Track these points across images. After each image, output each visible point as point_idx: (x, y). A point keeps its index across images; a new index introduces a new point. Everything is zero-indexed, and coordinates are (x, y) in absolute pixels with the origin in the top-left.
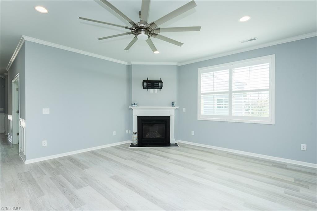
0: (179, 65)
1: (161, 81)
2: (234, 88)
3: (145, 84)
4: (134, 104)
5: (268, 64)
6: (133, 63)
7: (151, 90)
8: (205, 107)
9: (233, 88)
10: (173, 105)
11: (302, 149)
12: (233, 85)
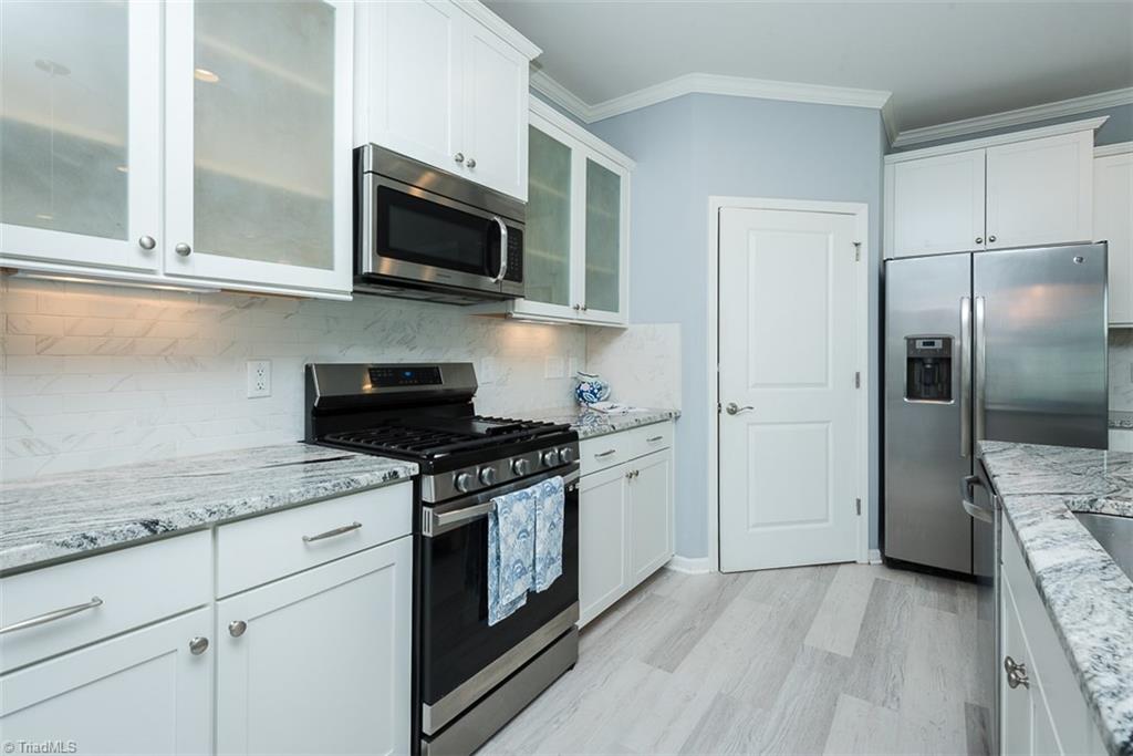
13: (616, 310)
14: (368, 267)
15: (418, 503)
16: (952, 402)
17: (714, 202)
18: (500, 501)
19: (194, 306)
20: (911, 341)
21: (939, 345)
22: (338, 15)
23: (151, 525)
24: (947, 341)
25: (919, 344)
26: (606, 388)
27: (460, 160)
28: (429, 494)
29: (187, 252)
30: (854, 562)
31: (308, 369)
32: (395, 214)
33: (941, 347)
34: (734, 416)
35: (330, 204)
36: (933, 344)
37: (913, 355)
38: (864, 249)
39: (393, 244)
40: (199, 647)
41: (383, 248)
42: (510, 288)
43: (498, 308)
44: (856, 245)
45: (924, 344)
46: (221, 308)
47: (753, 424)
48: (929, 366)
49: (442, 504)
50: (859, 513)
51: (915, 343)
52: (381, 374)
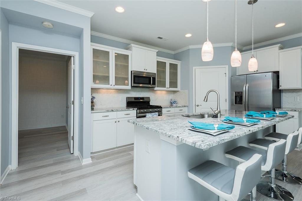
13: (177, 88)
14: (133, 85)
15: (137, 113)
17: (194, 68)
18: (147, 114)
19: (115, 90)
22: (129, 56)
23: (112, 110)
24: (242, 93)
26: (176, 101)
27: (145, 69)
28: (138, 112)
29: (114, 86)
31: (127, 98)
32: (136, 78)
34: (198, 107)
35: (128, 78)
36: (239, 93)
38: (227, 74)
39: (136, 82)
40: (116, 122)
41: (134, 83)
42: (153, 86)
43: (152, 89)
44: (225, 74)
46: (117, 91)
47: (202, 108)
49: (139, 113)
51: (236, 93)
52: (136, 98)
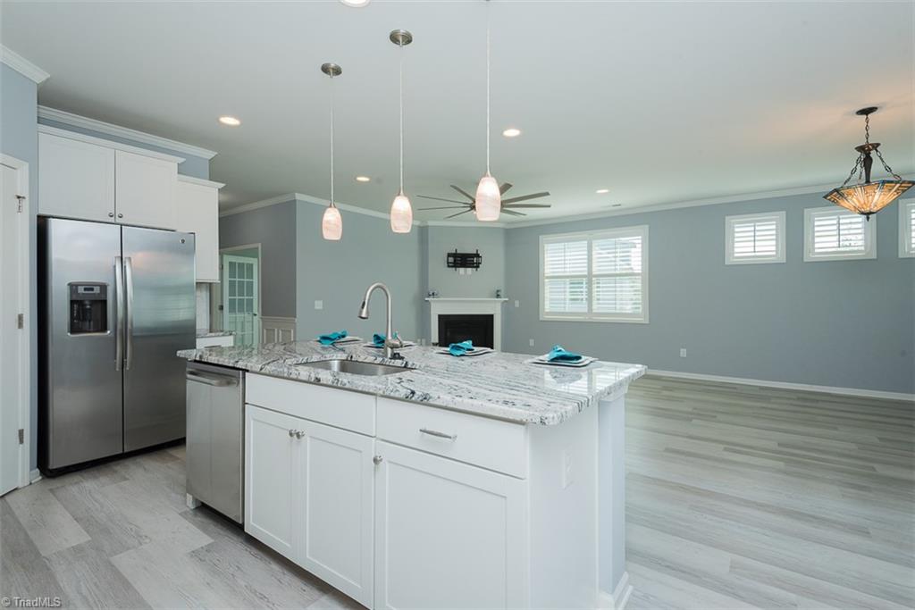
0: (508, 227)
1: (477, 255)
2: (595, 271)
3: (451, 260)
4: (433, 294)
5: (640, 237)
6: (430, 223)
7: (462, 270)
8: (551, 299)
9: (594, 269)
10: (498, 296)
11: (681, 355)
12: (594, 265)
16: (109, 332)
20: (73, 287)
21: (97, 290)
24: (104, 287)
25: (81, 290)
30: (16, 489)
33: (98, 292)
36: (92, 289)
37: (75, 298)
38: (26, 203)
44: (19, 197)
45: (85, 289)
48: (88, 307)
50: (21, 441)
51: (77, 289)
